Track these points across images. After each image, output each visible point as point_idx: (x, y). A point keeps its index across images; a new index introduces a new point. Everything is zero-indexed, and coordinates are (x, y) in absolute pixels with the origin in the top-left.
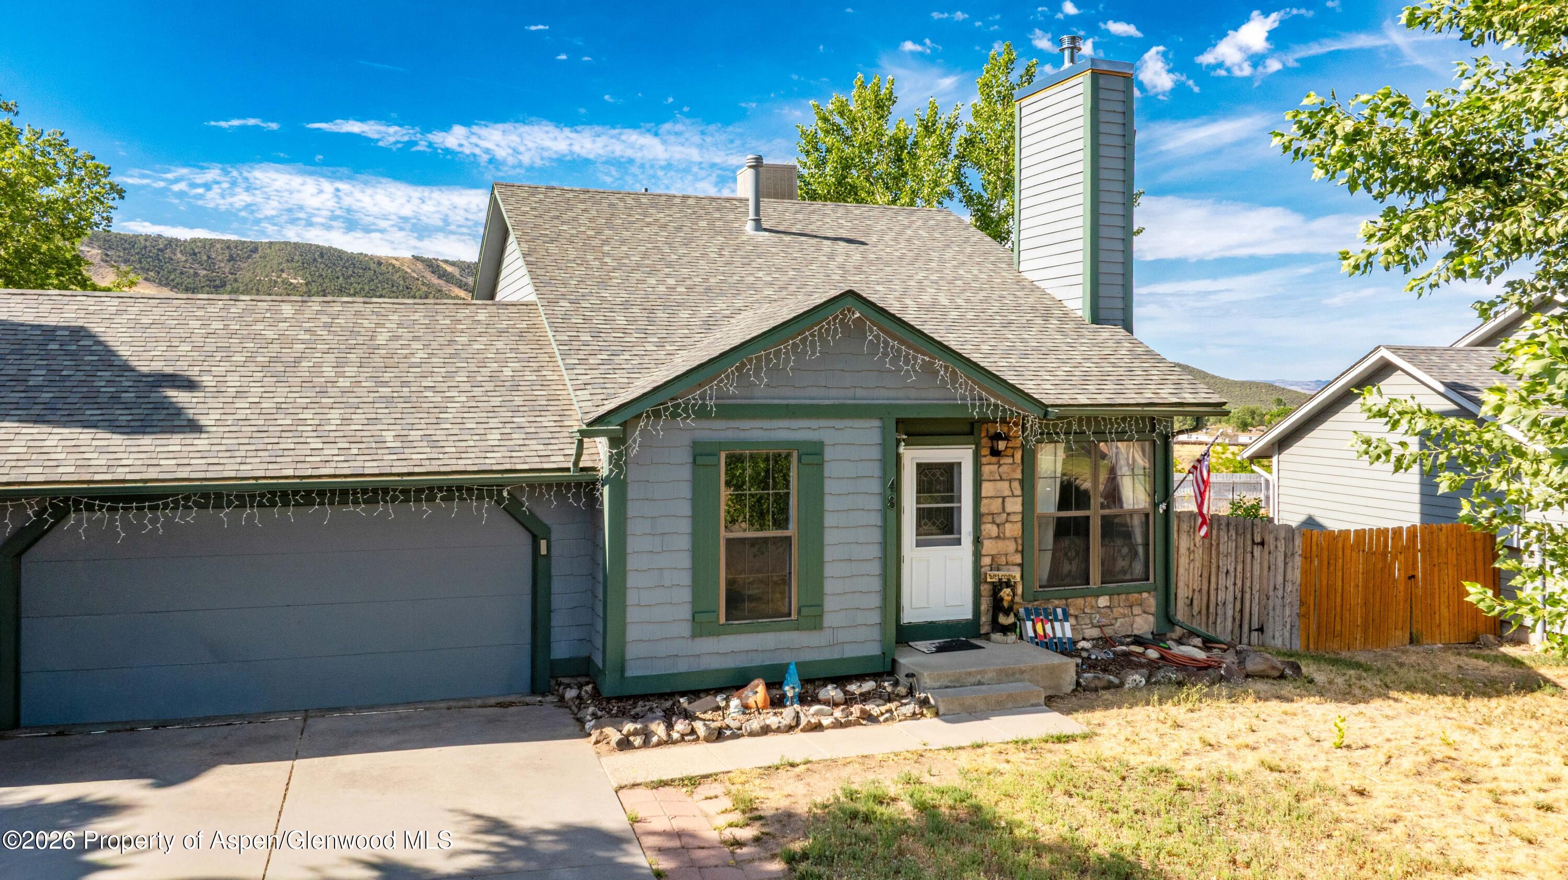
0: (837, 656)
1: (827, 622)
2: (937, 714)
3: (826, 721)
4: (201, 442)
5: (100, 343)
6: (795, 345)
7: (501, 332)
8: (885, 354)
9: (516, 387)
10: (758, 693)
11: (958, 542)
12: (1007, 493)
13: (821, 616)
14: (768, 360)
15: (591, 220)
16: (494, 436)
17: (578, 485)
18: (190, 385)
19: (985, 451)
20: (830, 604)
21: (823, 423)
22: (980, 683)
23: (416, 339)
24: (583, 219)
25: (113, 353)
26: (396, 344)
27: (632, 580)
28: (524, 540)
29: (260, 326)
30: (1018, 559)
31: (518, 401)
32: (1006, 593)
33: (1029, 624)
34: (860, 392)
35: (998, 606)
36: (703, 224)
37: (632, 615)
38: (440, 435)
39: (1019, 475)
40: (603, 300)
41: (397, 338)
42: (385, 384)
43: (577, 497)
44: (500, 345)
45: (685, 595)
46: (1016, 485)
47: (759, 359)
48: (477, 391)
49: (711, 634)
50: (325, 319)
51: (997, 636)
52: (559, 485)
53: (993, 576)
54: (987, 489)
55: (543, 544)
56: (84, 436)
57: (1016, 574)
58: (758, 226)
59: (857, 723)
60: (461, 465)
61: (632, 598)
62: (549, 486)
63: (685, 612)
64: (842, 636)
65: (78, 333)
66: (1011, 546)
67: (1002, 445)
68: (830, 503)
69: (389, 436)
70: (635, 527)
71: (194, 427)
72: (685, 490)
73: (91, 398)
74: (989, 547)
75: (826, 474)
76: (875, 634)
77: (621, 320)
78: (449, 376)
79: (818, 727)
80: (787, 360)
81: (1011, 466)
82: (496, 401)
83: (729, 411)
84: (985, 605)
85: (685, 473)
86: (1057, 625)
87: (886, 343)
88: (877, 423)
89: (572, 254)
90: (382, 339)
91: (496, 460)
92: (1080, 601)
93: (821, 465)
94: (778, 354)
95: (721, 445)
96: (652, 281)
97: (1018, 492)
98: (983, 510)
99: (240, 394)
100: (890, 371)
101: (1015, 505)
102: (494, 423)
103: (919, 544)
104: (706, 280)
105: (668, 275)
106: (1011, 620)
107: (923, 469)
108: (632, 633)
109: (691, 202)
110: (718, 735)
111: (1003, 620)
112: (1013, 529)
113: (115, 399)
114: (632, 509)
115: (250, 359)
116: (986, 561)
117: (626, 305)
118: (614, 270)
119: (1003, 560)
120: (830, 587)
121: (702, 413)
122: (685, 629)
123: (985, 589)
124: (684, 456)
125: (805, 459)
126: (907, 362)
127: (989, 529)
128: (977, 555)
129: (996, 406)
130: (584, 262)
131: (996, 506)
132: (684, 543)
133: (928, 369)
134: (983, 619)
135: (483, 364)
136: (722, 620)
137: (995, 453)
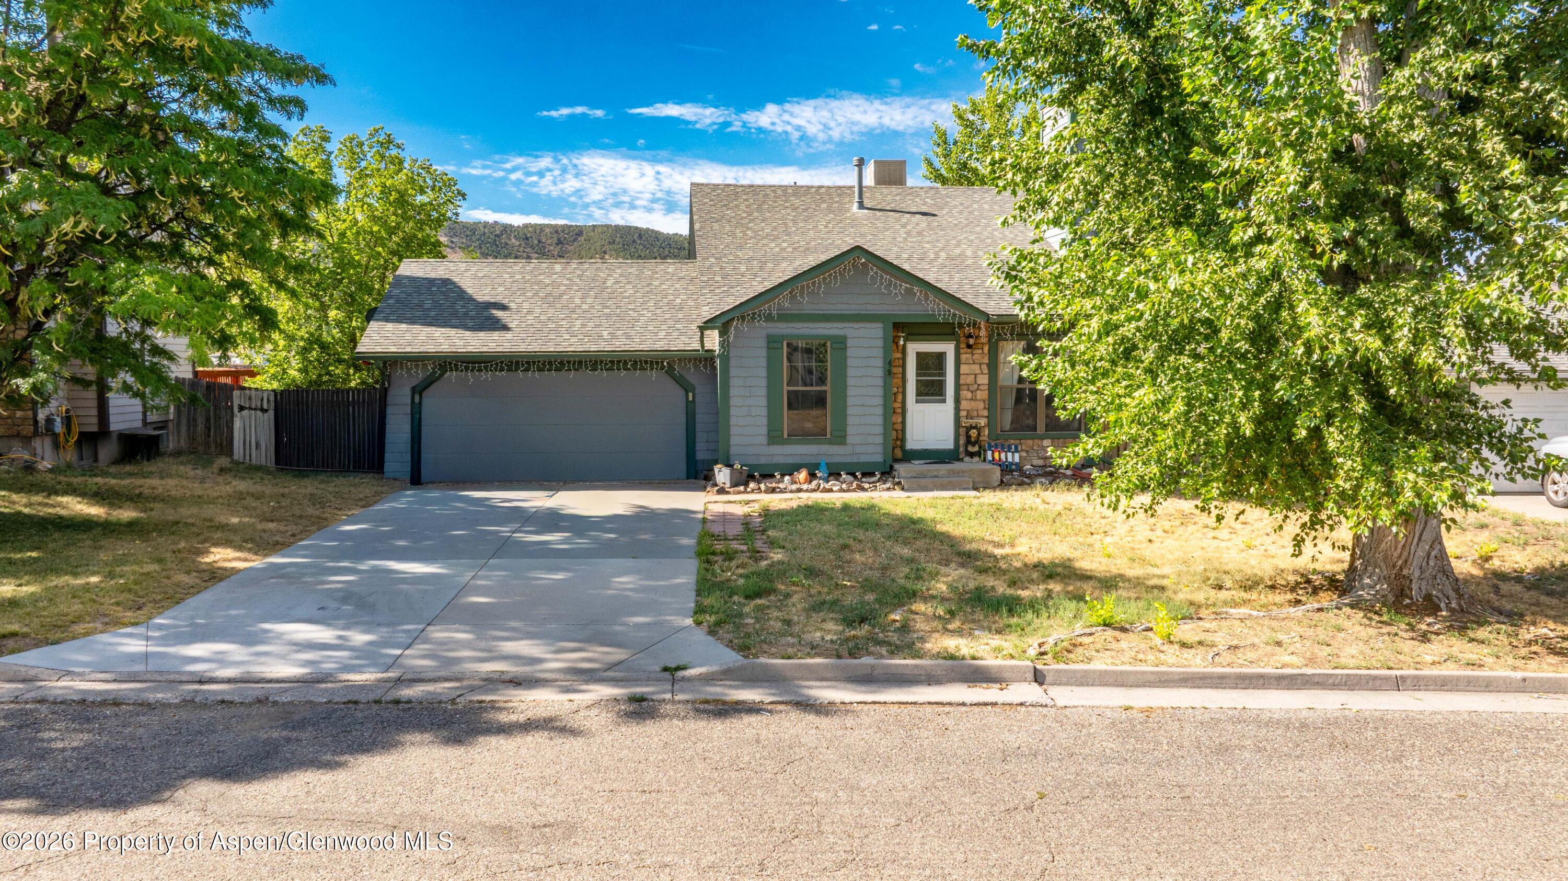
0: (855, 460)
1: (849, 440)
2: (903, 489)
3: (835, 488)
4: (509, 335)
5: (459, 287)
6: (824, 279)
7: (680, 279)
8: (882, 284)
9: (681, 309)
10: (803, 475)
11: (944, 401)
12: (978, 371)
13: (845, 436)
14: (808, 287)
15: (747, 207)
16: (662, 334)
17: (706, 359)
18: (504, 308)
19: (963, 345)
20: (850, 430)
21: (846, 325)
22: (936, 476)
23: (629, 283)
24: (743, 207)
25: (465, 292)
26: (617, 286)
27: (733, 411)
28: (681, 392)
29: (542, 277)
30: (986, 413)
31: (680, 316)
32: (974, 433)
33: (989, 453)
34: (869, 307)
35: (969, 441)
36: (824, 206)
37: (734, 430)
38: (633, 333)
39: (986, 360)
40: (737, 257)
41: (618, 282)
42: (607, 307)
43: (705, 367)
44: (678, 286)
45: (764, 421)
46: (984, 367)
47: (803, 287)
48: (659, 311)
49: (779, 444)
50: (579, 272)
51: (967, 459)
52: (695, 359)
53: (965, 422)
54: (964, 369)
55: (690, 395)
56: (452, 332)
57: (983, 422)
58: (861, 206)
59: (854, 490)
60: (641, 347)
61: (733, 421)
62: (690, 360)
63: (764, 430)
64: (858, 449)
65: (446, 282)
66: (981, 405)
67: (971, 341)
68: (850, 372)
69: (605, 333)
70: (734, 382)
71: (505, 328)
72: (763, 362)
73: (455, 314)
74: (964, 404)
75: (849, 354)
76: (880, 449)
77: (743, 268)
78: (645, 303)
79: (831, 491)
80: (819, 288)
81: (982, 355)
82: (668, 316)
83: (784, 317)
84: (962, 441)
85: (763, 352)
86: (1010, 455)
87: (882, 277)
88: (881, 325)
89: (728, 228)
90: (609, 284)
91: (660, 345)
92: (1030, 442)
93: (845, 349)
94: (814, 283)
95: (783, 337)
96: (773, 245)
97: (986, 371)
98: (962, 382)
99: (529, 312)
100: (883, 294)
101: (984, 380)
102: (663, 327)
103: (917, 402)
104: (808, 243)
105: (784, 241)
106: (976, 449)
107: (919, 355)
108: (734, 440)
109: (823, 190)
110: (773, 491)
111: (970, 449)
112: (983, 394)
113: (466, 314)
114: (733, 372)
115: (536, 294)
116: (963, 413)
117: (750, 260)
118: (751, 238)
119: (975, 414)
120: (851, 420)
121: (769, 318)
122: (764, 440)
123: (962, 431)
124: (762, 343)
125: (835, 346)
126: (895, 288)
127: (965, 394)
128: (957, 410)
129: (955, 315)
130: (734, 235)
131: (970, 379)
132: (763, 392)
133: (909, 292)
134: (961, 449)
135: (666, 296)
136: (786, 436)
137: (969, 346)
